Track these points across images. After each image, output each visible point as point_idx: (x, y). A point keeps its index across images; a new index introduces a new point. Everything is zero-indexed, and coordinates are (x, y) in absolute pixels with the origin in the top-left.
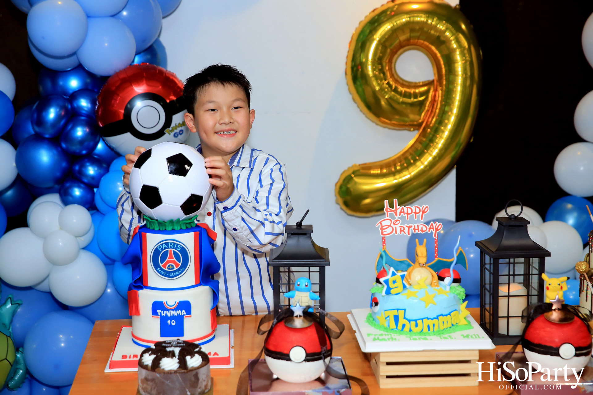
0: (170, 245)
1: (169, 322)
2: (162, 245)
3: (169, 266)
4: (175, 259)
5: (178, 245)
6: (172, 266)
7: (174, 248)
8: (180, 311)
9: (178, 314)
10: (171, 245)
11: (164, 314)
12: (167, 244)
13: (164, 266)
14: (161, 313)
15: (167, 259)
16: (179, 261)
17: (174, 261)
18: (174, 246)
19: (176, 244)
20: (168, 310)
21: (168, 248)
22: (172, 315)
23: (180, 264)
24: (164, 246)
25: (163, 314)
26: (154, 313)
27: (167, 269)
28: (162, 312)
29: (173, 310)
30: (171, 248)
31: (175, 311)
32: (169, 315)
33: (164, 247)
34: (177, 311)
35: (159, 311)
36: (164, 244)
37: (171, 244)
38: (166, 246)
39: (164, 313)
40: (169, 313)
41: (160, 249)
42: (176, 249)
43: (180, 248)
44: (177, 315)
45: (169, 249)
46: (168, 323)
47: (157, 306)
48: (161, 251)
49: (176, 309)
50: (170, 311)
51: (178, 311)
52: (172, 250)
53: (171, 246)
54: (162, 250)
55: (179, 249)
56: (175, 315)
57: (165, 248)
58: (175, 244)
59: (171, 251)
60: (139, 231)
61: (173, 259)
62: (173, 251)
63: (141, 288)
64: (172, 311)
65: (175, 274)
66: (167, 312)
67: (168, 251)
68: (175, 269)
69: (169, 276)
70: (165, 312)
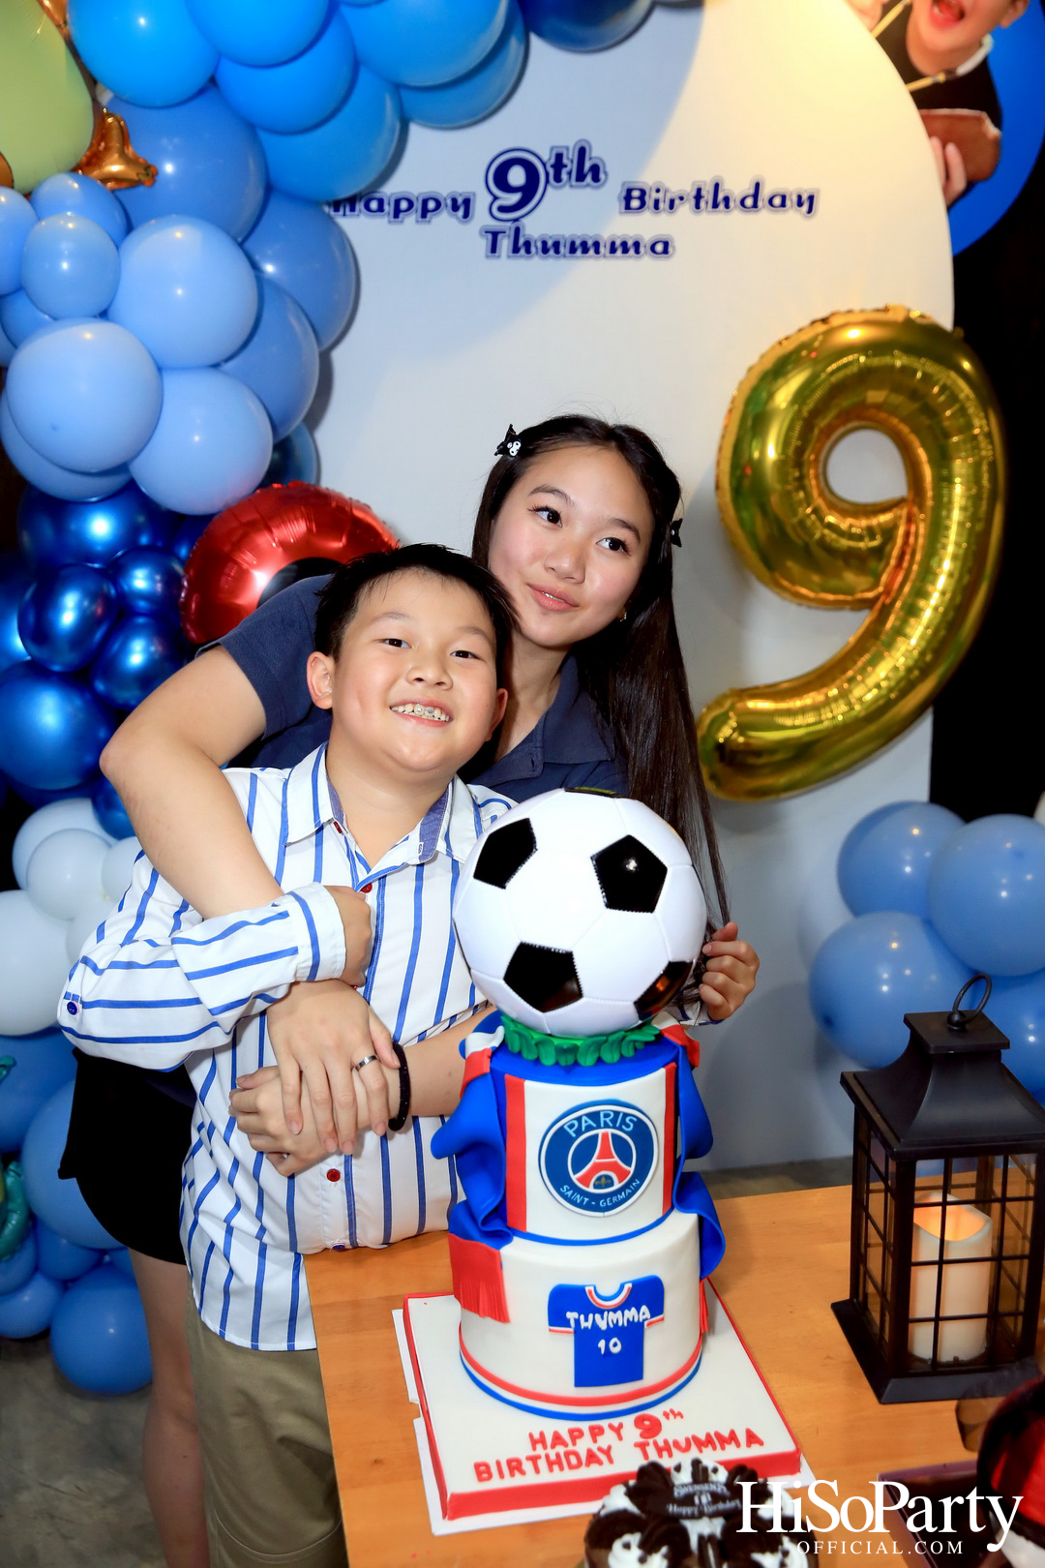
0: (602, 1119)
1: (602, 1344)
2: (579, 1119)
3: (599, 1179)
4: (616, 1159)
5: (626, 1115)
6: (608, 1178)
7: (614, 1127)
8: (633, 1309)
9: (628, 1320)
10: (608, 1120)
11: (589, 1324)
12: (594, 1116)
13: (585, 1180)
14: (577, 1322)
15: (595, 1160)
16: (628, 1163)
17: (616, 1163)
18: (614, 1121)
19: (621, 1115)
20: (601, 1312)
21: (599, 1127)
22: (611, 1325)
23: (632, 1169)
24: (586, 1122)
25: (583, 1324)
26: (556, 1318)
27: (591, 1189)
28: (582, 1317)
29: (615, 1311)
30: (606, 1126)
31: (619, 1312)
32: (603, 1325)
33: (584, 1125)
34: (626, 1311)
35: (571, 1316)
36: (584, 1118)
37: (607, 1116)
38: (590, 1122)
39: (586, 1320)
40: (603, 1319)
41: (571, 1132)
42: (620, 1129)
43: (632, 1125)
44: (626, 1324)
45: (600, 1132)
46: (600, 1349)
47: (566, 1302)
48: (574, 1135)
49: (623, 1307)
50: (606, 1313)
51: (630, 1310)
52: (610, 1131)
53: (605, 1122)
54: (579, 1132)
55: (628, 1126)
56: (620, 1324)
57: (589, 1128)
58: (617, 1113)
59: (605, 1136)
60: (491, 1069)
61: (613, 1157)
62: (613, 1135)
63: (503, 1237)
64: (611, 1313)
65: (614, 1199)
66: (597, 1316)
67: (596, 1136)
68: (617, 1185)
69: (597, 1209)
70: (591, 1316)
